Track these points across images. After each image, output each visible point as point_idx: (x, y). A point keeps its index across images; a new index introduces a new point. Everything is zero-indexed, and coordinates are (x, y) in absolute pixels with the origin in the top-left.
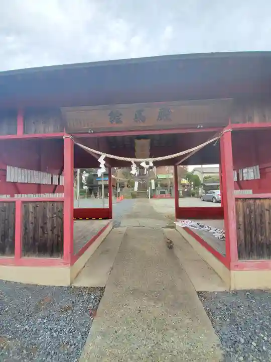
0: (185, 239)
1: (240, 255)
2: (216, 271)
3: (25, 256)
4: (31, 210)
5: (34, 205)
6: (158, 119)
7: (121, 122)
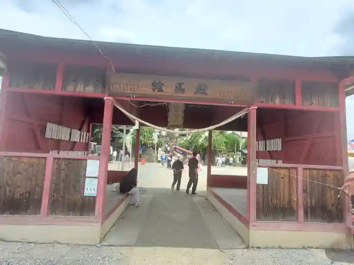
0: (214, 207)
1: (258, 217)
2: (241, 235)
3: (51, 214)
4: (63, 167)
5: (67, 162)
6: (195, 93)
7: (162, 91)
